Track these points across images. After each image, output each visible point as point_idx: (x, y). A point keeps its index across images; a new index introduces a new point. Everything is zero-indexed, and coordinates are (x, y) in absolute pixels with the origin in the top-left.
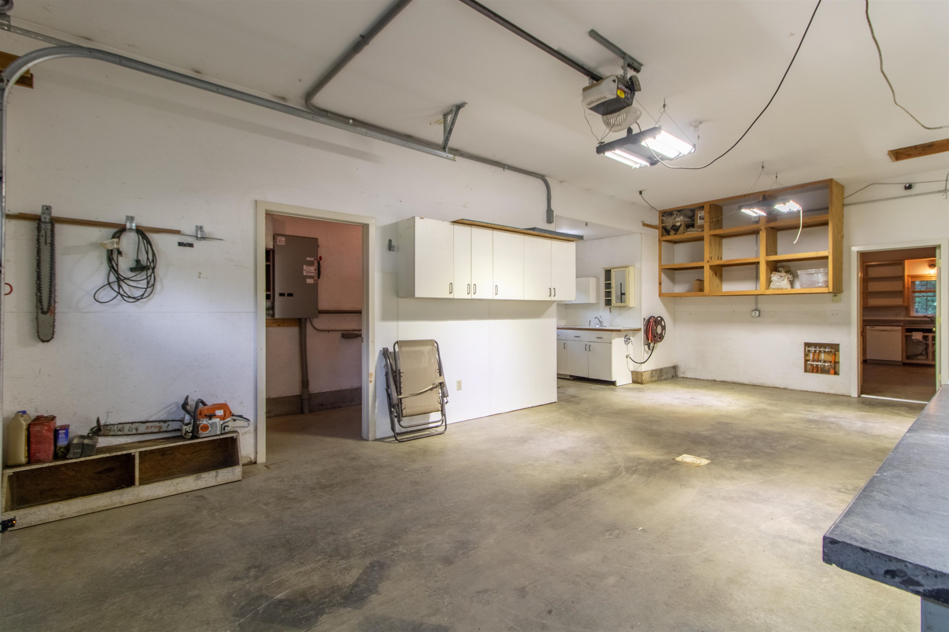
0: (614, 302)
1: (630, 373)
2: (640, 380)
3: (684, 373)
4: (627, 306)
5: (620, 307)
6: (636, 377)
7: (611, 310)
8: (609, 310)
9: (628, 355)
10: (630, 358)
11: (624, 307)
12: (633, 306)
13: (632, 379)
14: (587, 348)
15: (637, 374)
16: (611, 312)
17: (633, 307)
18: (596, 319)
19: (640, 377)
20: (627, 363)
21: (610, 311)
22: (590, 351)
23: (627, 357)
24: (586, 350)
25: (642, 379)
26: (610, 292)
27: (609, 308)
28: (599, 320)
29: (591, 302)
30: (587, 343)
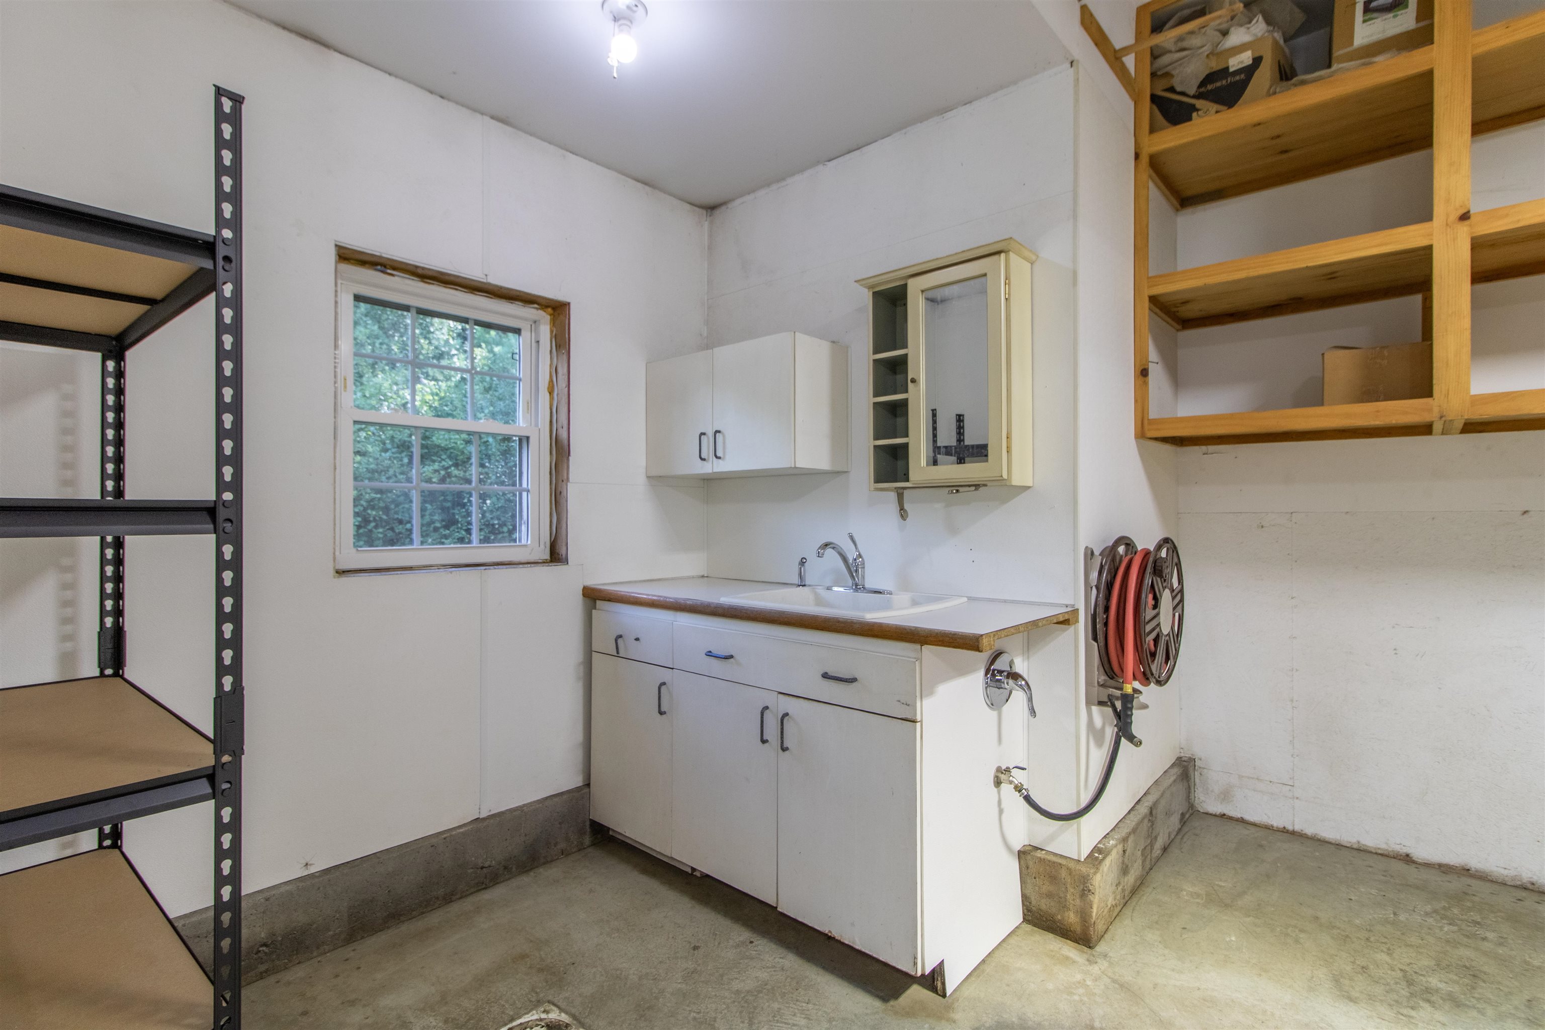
0: (923, 462)
1: (1014, 866)
2: (1071, 918)
3: (1226, 795)
4: (1001, 482)
5: (955, 488)
6: (1049, 895)
7: (907, 506)
8: (894, 507)
9: (1008, 770)
10: (1019, 789)
11: (977, 486)
12: (1030, 484)
13: (1025, 898)
14: (772, 732)
15: (1053, 878)
16: (903, 513)
17: (1028, 488)
18: (829, 552)
19: (1072, 898)
20: (1001, 811)
21: (902, 509)
22: (784, 749)
23: (998, 783)
24: (764, 741)
25: (1084, 915)
26: (904, 404)
27: (893, 496)
28: (845, 559)
29: (803, 462)
30: (770, 699)
